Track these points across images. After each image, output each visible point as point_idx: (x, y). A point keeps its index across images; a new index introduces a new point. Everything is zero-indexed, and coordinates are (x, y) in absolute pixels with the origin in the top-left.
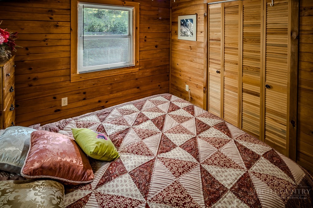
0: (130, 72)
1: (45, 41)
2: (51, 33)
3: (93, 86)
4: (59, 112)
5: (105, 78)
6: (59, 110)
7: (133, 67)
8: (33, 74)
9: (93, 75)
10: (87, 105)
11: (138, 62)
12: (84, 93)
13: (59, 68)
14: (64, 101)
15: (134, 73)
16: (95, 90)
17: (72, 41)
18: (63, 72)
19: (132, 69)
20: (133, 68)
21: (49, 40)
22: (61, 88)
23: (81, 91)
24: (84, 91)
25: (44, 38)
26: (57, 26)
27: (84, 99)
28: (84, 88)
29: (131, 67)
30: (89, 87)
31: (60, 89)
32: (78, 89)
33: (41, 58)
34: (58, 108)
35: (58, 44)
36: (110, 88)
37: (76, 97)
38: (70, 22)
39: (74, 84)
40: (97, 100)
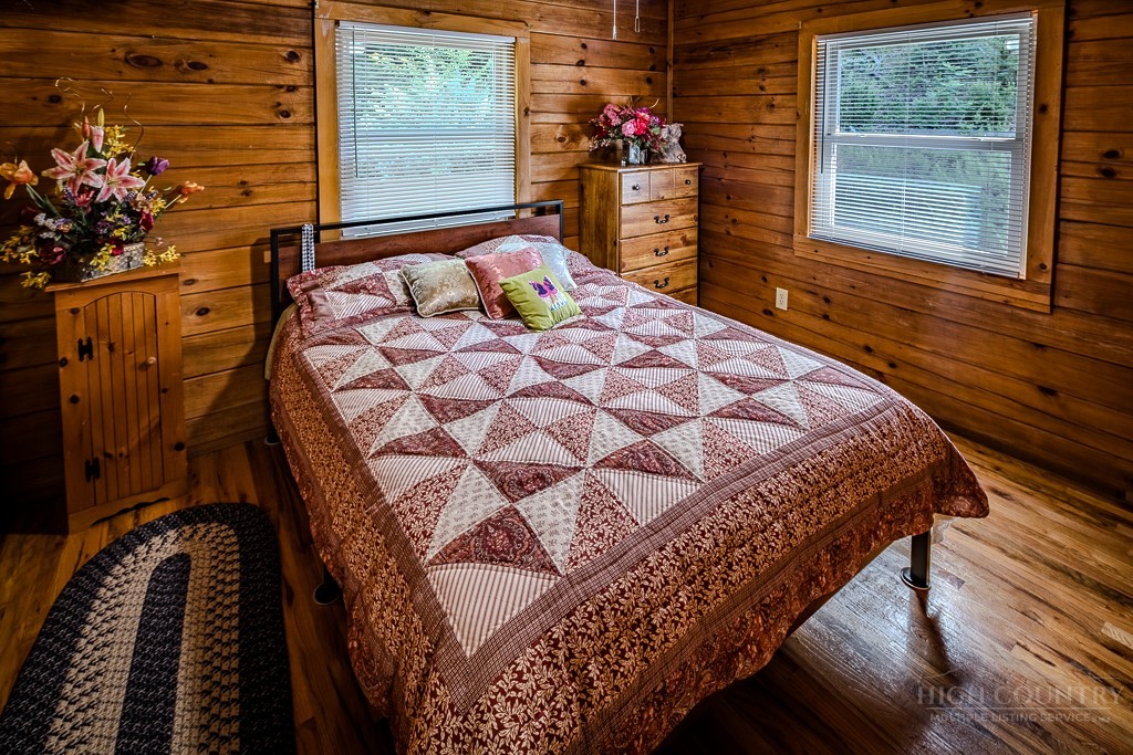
0: (1000, 299)
1: (750, 141)
2: (761, 124)
3: (850, 291)
4: (771, 318)
5: (892, 282)
6: (770, 313)
7: (1013, 282)
8: (731, 210)
9: (848, 257)
10: (830, 338)
11: (1043, 266)
12: (827, 300)
13: (774, 210)
14: (782, 297)
15: (1023, 313)
16: (855, 306)
17: (799, 146)
18: (780, 223)
19: (1007, 291)
20: (1011, 286)
21: (758, 140)
22: (776, 260)
23: (818, 290)
24: (827, 293)
25: (749, 134)
26: (773, 106)
27: (826, 317)
28: (827, 286)
29: (1003, 281)
30: (839, 288)
31: (774, 264)
32: (812, 281)
33: (743, 178)
34: (770, 308)
35: (773, 151)
37: (807, 300)
38: (797, 94)
39: (804, 263)
40: (862, 339)
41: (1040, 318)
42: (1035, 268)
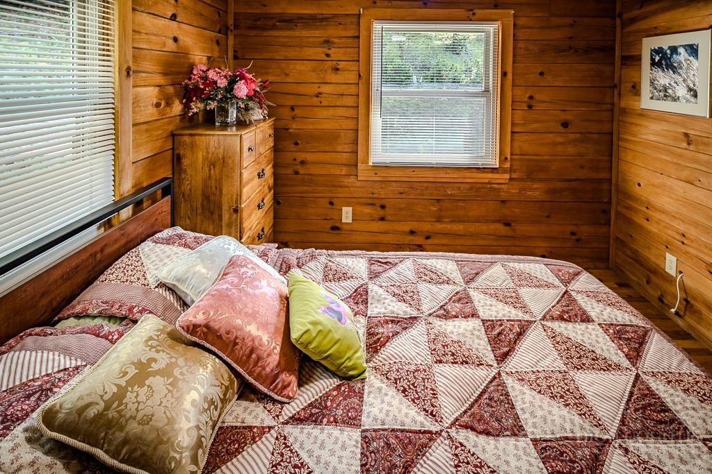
0: (487, 181)
1: (318, 97)
2: (327, 83)
3: (399, 196)
4: (337, 232)
5: (426, 185)
6: (338, 228)
7: (493, 170)
8: (299, 153)
9: (399, 173)
10: (386, 233)
11: (506, 159)
12: (383, 207)
13: (340, 148)
14: (347, 213)
15: (496, 186)
16: (403, 206)
17: (362, 99)
18: (345, 158)
19: (490, 175)
20: (492, 172)
21: (324, 95)
22: (341, 187)
23: (375, 201)
24: (382, 202)
25: (318, 90)
26: (337, 69)
27: (382, 219)
28: (383, 196)
29: (489, 170)
30: (391, 196)
31: (340, 190)
32: (372, 196)
33: (311, 127)
34: (337, 225)
35: (338, 104)
36: (435, 209)
37: (367, 210)
38: (359, 61)
39: (364, 184)
40: (407, 227)
41: (503, 186)
42: (503, 160)
